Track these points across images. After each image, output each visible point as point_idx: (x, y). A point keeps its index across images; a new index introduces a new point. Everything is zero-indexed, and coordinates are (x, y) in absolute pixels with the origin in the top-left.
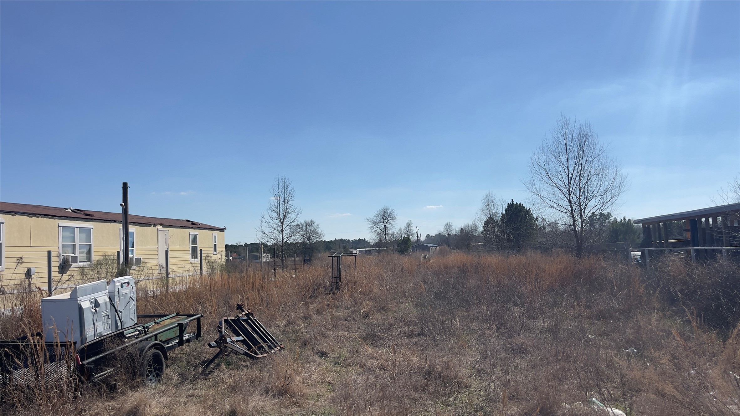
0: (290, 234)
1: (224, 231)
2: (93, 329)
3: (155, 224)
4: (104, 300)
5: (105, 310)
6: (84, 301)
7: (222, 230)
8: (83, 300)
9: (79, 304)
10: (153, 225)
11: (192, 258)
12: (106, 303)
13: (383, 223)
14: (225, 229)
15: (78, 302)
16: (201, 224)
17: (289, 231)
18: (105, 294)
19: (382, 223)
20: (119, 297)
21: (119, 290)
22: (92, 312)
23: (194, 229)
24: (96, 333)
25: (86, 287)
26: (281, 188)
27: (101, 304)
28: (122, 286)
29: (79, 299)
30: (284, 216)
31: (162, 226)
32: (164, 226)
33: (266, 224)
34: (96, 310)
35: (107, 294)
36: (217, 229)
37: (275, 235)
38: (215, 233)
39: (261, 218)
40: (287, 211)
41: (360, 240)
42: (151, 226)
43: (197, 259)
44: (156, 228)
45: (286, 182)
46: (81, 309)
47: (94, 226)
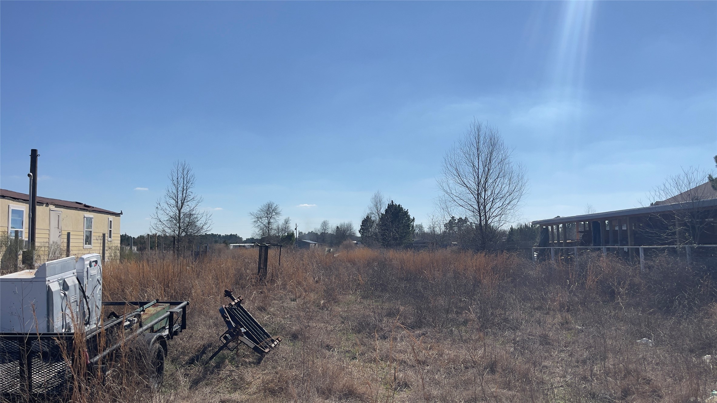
1: (120, 216)
2: (62, 319)
3: (47, 203)
4: (73, 281)
5: (74, 295)
6: (53, 282)
7: (118, 215)
8: (51, 281)
9: (48, 285)
10: (45, 204)
11: (86, 244)
12: (75, 286)
13: (267, 218)
14: (122, 213)
15: (47, 282)
18: (73, 275)
19: (265, 218)
20: (88, 279)
21: (88, 270)
22: (61, 296)
23: (89, 211)
24: (64, 323)
25: (55, 264)
26: (180, 175)
27: (70, 286)
28: (90, 266)
29: (47, 279)
30: (182, 204)
31: (54, 206)
32: (57, 206)
33: (162, 212)
34: (65, 294)
35: (76, 274)
36: (113, 213)
38: (111, 218)
39: (156, 205)
40: (186, 198)
41: (231, 235)
42: (43, 206)
43: (90, 245)
44: (48, 208)
45: (186, 167)
46: (49, 292)
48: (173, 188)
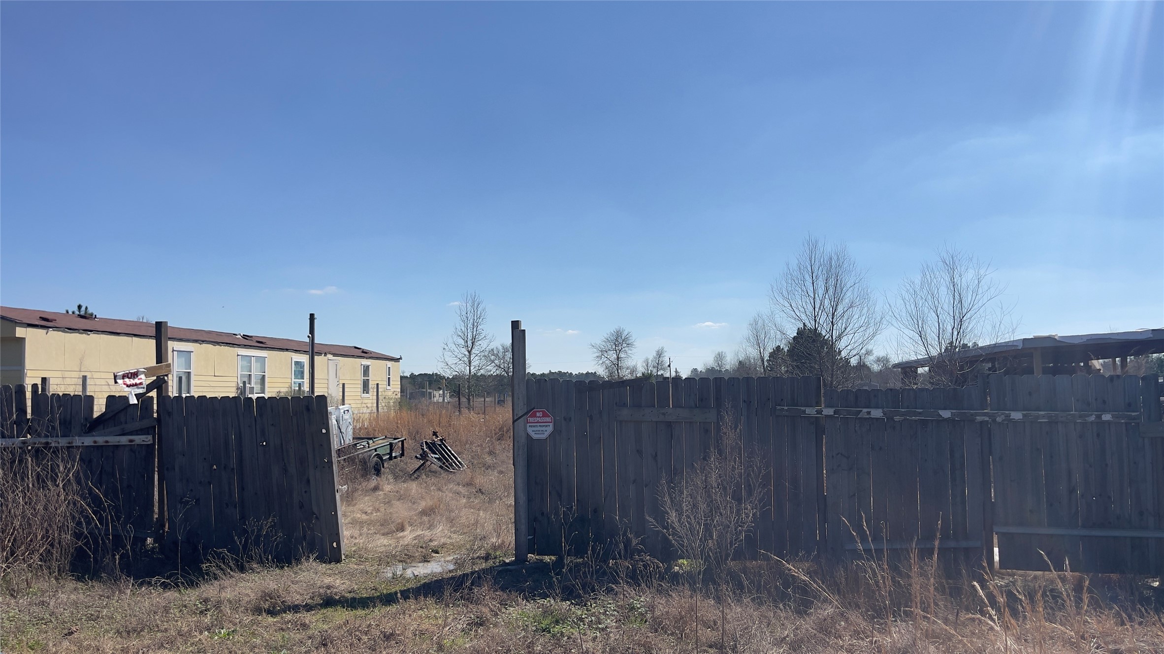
0: (479, 366)
1: (399, 362)
7: (397, 360)
10: (323, 353)
11: (364, 393)
13: (615, 352)
14: (401, 358)
16: (373, 352)
17: (478, 363)
20: (343, 421)
21: (342, 416)
23: (365, 358)
26: (469, 308)
28: (344, 413)
30: (473, 343)
31: (332, 355)
32: (335, 355)
33: (450, 354)
36: (391, 359)
37: (460, 367)
38: (389, 364)
40: (477, 337)
42: (321, 355)
43: (368, 394)
44: (326, 358)
45: (476, 300)
47: (268, 355)
48: (461, 325)
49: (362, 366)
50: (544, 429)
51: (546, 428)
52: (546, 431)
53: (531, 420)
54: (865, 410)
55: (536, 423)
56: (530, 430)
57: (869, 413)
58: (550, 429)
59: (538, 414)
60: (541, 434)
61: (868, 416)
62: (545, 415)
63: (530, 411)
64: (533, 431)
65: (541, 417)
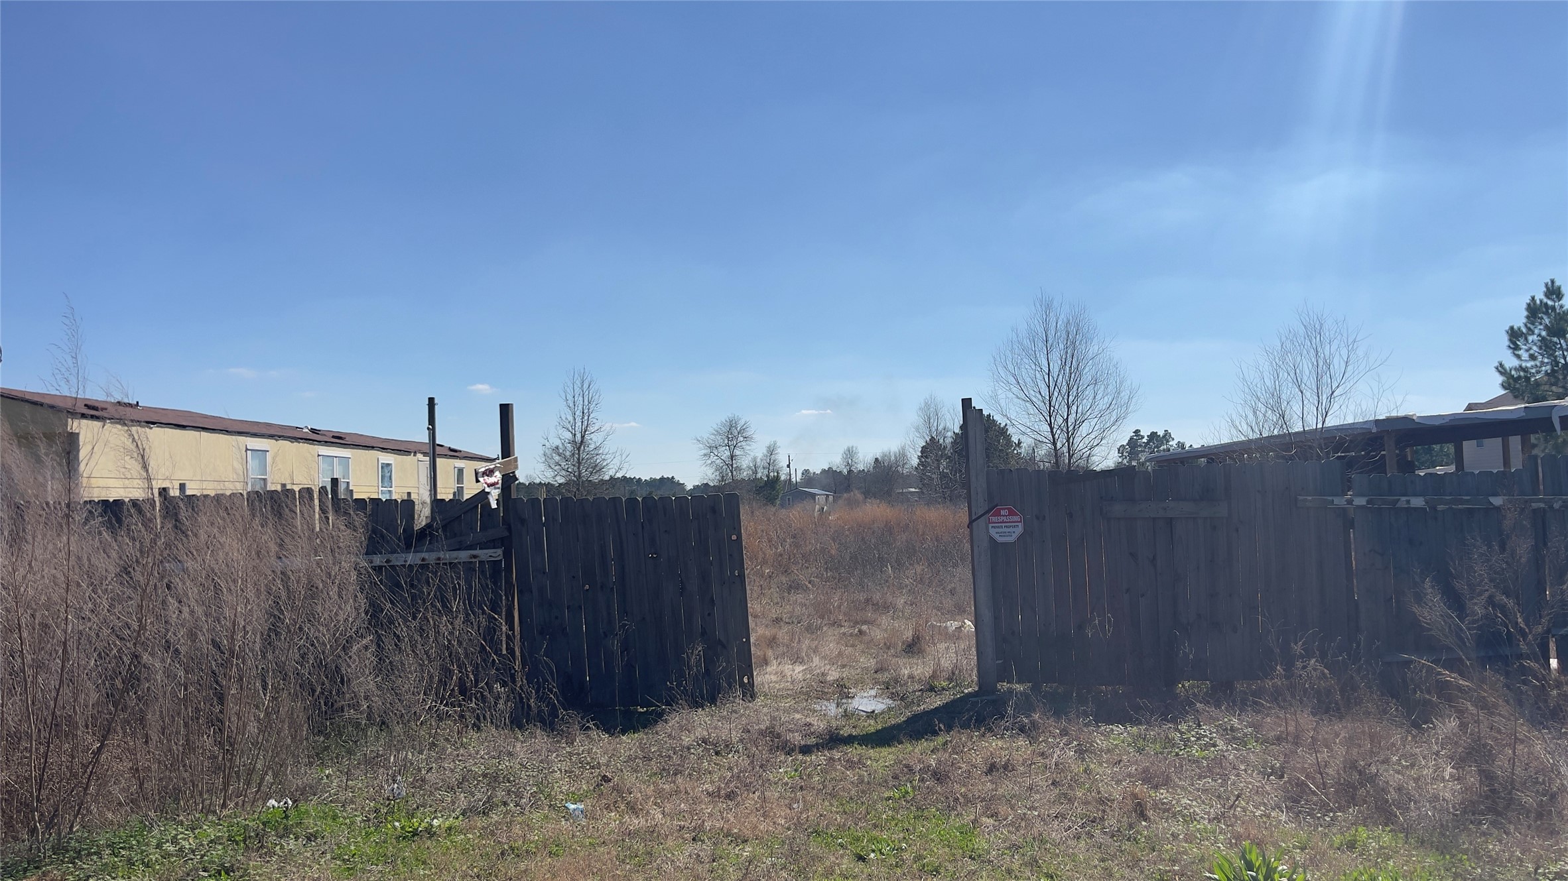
10: (413, 453)
13: (727, 447)
19: (724, 448)
23: (460, 458)
26: (578, 390)
30: (583, 438)
42: (410, 455)
44: (415, 459)
45: (587, 378)
47: (352, 455)
48: (567, 413)
49: (456, 469)
50: (1011, 530)
51: (1014, 530)
52: (1014, 532)
53: (994, 519)
54: (1404, 499)
55: (1001, 523)
56: (993, 532)
57: (1408, 502)
58: (1019, 530)
59: (1003, 512)
60: (1007, 536)
61: (1406, 506)
62: (1011, 513)
63: (993, 508)
64: (996, 533)
65: (1006, 516)
